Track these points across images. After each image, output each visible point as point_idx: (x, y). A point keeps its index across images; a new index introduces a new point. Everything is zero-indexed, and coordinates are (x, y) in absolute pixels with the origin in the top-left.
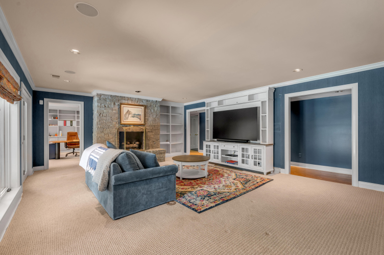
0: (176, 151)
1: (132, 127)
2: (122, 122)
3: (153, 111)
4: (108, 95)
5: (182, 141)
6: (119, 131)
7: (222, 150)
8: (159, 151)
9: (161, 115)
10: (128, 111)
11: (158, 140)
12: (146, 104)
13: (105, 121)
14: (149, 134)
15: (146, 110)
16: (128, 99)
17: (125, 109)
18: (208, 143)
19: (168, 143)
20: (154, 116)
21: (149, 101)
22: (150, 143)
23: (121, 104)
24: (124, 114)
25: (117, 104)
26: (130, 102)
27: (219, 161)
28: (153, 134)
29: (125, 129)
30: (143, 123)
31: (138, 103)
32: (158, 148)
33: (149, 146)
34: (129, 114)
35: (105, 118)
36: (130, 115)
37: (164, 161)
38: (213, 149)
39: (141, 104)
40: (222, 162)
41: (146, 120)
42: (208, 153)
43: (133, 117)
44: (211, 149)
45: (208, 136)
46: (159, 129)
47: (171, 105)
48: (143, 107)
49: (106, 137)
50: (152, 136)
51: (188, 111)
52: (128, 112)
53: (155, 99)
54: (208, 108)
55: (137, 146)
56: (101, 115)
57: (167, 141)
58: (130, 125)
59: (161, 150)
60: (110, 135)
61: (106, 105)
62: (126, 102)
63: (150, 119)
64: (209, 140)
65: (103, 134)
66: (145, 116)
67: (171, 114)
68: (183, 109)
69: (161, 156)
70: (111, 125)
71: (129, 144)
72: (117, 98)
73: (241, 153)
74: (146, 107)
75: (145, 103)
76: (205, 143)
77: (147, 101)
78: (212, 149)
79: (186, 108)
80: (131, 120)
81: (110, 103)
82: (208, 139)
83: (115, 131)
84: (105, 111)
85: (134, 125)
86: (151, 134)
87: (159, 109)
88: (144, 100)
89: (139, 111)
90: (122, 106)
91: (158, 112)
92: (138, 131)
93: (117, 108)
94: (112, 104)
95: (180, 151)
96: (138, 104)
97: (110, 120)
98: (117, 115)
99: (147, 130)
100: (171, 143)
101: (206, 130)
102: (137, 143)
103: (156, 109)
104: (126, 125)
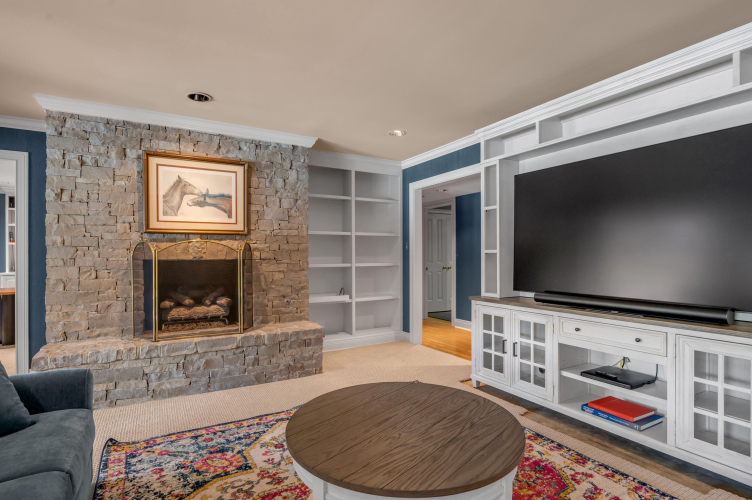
0: (376, 326)
1: (196, 240)
2: (154, 224)
3: (280, 183)
4: (96, 120)
5: (396, 292)
6: (141, 257)
7: (563, 349)
8: (297, 333)
9: (310, 199)
10: (180, 180)
11: (300, 290)
12: (252, 158)
13: (80, 220)
14: (265, 268)
15: (254, 180)
16: (181, 136)
17: (166, 174)
18: (495, 310)
19: (345, 298)
20: (286, 204)
21: (267, 146)
22: (272, 299)
23: (149, 154)
24: (162, 193)
25: (132, 154)
26: (187, 149)
27: (547, 396)
28: (283, 267)
29: (157, 251)
30: (240, 227)
31: (218, 152)
32: (300, 319)
33: (265, 314)
34: (183, 194)
35: (83, 208)
36: (187, 198)
37: (319, 370)
38: (518, 339)
39: (231, 156)
40: (562, 401)
41: (254, 217)
42: (492, 352)
43: (200, 204)
44: (505, 335)
45: (491, 279)
46: (306, 250)
47: (356, 165)
48: (240, 170)
49: (88, 280)
50: (278, 276)
51: (414, 187)
52: (180, 185)
53: (287, 139)
54: (494, 161)
55: (222, 312)
56: (66, 197)
57: (342, 292)
58: (187, 235)
59: (306, 333)
60: (103, 273)
61: (88, 159)
62: (172, 147)
63: (271, 213)
64: (497, 295)
65: (73, 271)
66: (248, 202)
67: (353, 198)
68: (400, 180)
69: (308, 351)
70: (108, 236)
71: (189, 307)
72: (135, 133)
73: (689, 379)
74: (251, 169)
75: (247, 154)
76: (479, 308)
77: (258, 145)
78: (511, 334)
79: (410, 175)
80: (193, 216)
81: (103, 149)
82: (491, 288)
83: (123, 258)
84: (80, 180)
85: (205, 235)
86: (274, 267)
87: (305, 176)
88: (246, 141)
89: (227, 181)
90: (153, 161)
91: (301, 188)
92: (221, 257)
93: (133, 168)
94: (113, 154)
95: (388, 325)
96: (219, 156)
97: (104, 217)
98: (134, 198)
99: (256, 254)
100: (355, 300)
101: (484, 251)
102: (223, 301)
103: (292, 175)
104: (170, 236)
